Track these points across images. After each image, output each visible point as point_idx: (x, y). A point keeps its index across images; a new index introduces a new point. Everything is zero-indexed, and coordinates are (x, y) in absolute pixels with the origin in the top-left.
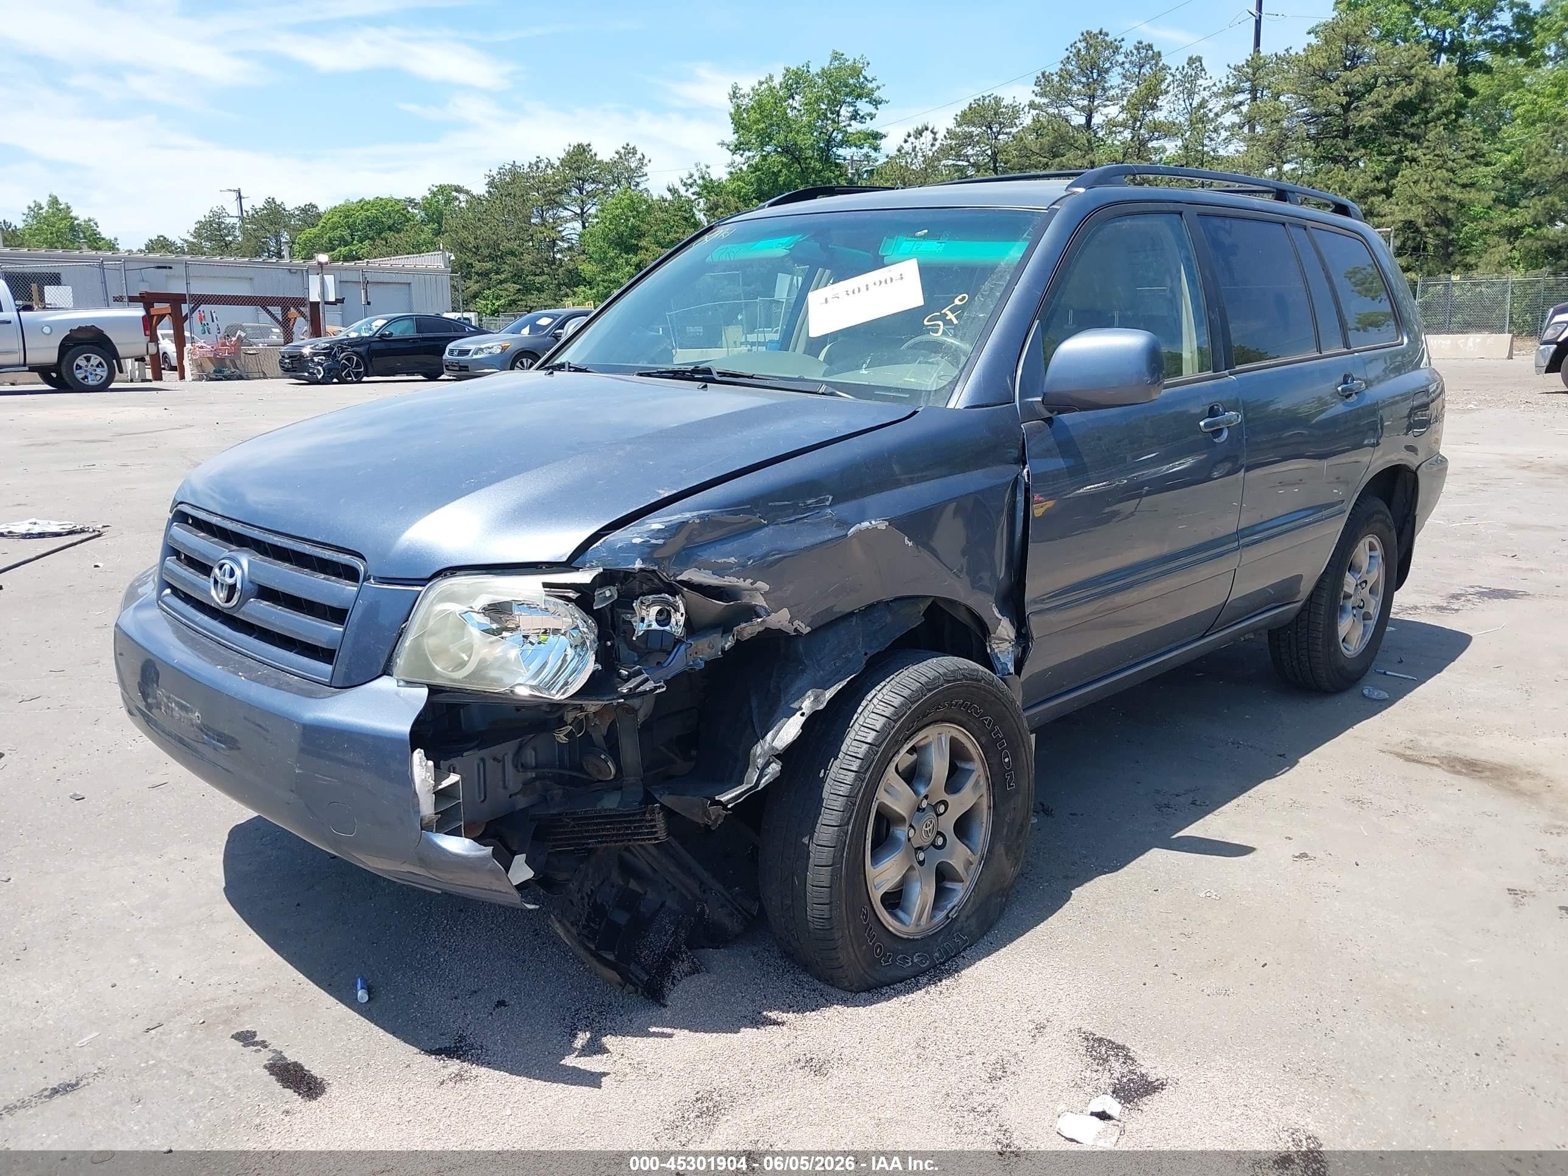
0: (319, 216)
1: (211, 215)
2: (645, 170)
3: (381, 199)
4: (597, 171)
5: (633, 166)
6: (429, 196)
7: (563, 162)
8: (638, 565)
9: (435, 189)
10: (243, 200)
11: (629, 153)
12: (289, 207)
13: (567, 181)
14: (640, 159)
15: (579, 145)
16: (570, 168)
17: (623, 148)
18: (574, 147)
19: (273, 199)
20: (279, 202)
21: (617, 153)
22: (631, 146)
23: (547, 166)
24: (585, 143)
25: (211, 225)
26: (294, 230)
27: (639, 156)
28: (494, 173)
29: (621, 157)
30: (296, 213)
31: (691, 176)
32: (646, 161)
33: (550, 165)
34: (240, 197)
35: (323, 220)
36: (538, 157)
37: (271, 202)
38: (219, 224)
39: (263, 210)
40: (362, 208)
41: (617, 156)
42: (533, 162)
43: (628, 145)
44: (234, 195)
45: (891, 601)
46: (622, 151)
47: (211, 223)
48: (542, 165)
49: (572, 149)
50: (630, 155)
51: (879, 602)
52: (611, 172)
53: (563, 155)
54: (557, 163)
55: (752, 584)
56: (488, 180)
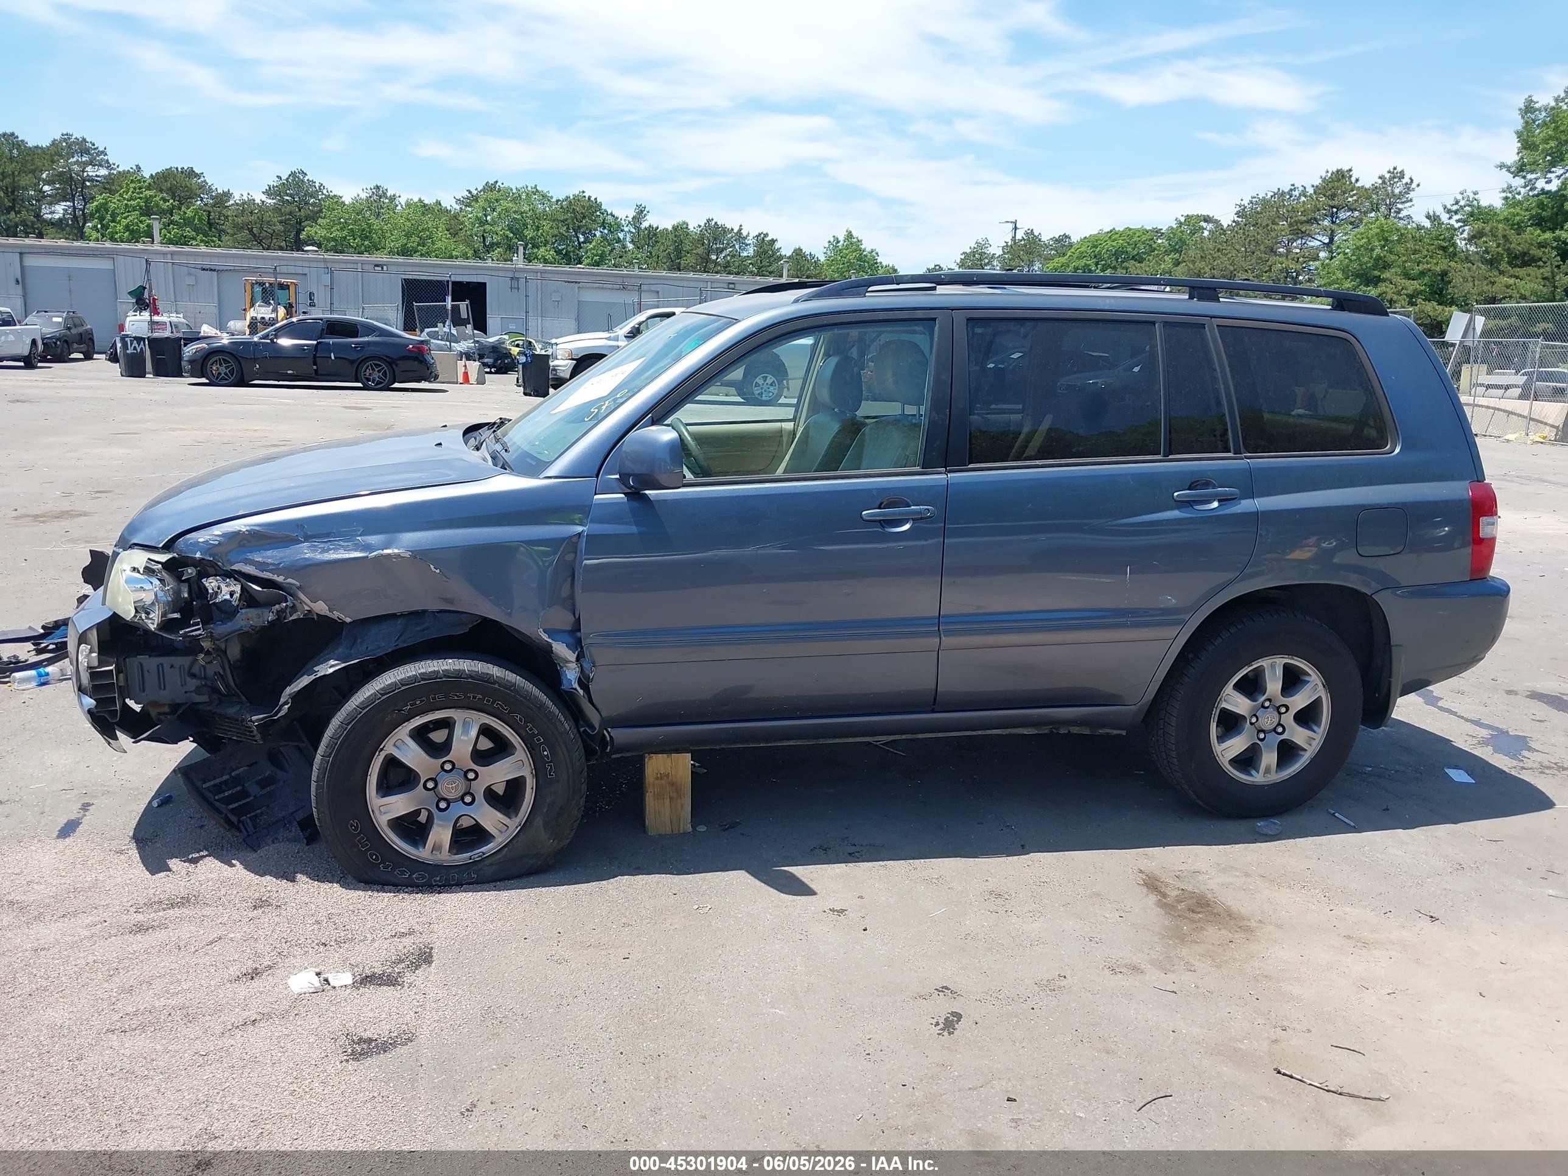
0: (1071, 245)
1: (976, 246)
2: (1411, 195)
3: (1130, 229)
4: (1355, 198)
5: (1397, 191)
6: (1175, 226)
7: (1317, 189)
8: (198, 555)
9: (1182, 219)
10: (1017, 231)
11: (1394, 178)
12: (1045, 238)
13: (1319, 210)
14: (1407, 184)
15: (1338, 171)
16: (1324, 195)
17: (1389, 172)
18: (1333, 173)
19: (1032, 230)
20: (1036, 234)
21: (1380, 178)
22: (1399, 169)
23: (1300, 195)
24: (1346, 168)
25: (974, 256)
26: (1045, 259)
27: (1406, 180)
28: (1246, 202)
29: (1384, 182)
30: (1051, 243)
31: (1457, 203)
32: (1414, 185)
33: (1304, 193)
34: (1016, 228)
35: (1073, 250)
36: (1293, 185)
37: (1030, 233)
38: (981, 254)
39: (1021, 241)
40: (1110, 237)
41: (1380, 181)
42: (1286, 191)
43: (1395, 169)
44: (1011, 226)
45: (438, 612)
46: (1387, 176)
47: (973, 253)
48: (1296, 193)
49: (1329, 175)
50: (1396, 180)
51: (424, 612)
52: (1369, 198)
53: (1317, 182)
54: (1311, 191)
55: (284, 580)
56: (1238, 209)
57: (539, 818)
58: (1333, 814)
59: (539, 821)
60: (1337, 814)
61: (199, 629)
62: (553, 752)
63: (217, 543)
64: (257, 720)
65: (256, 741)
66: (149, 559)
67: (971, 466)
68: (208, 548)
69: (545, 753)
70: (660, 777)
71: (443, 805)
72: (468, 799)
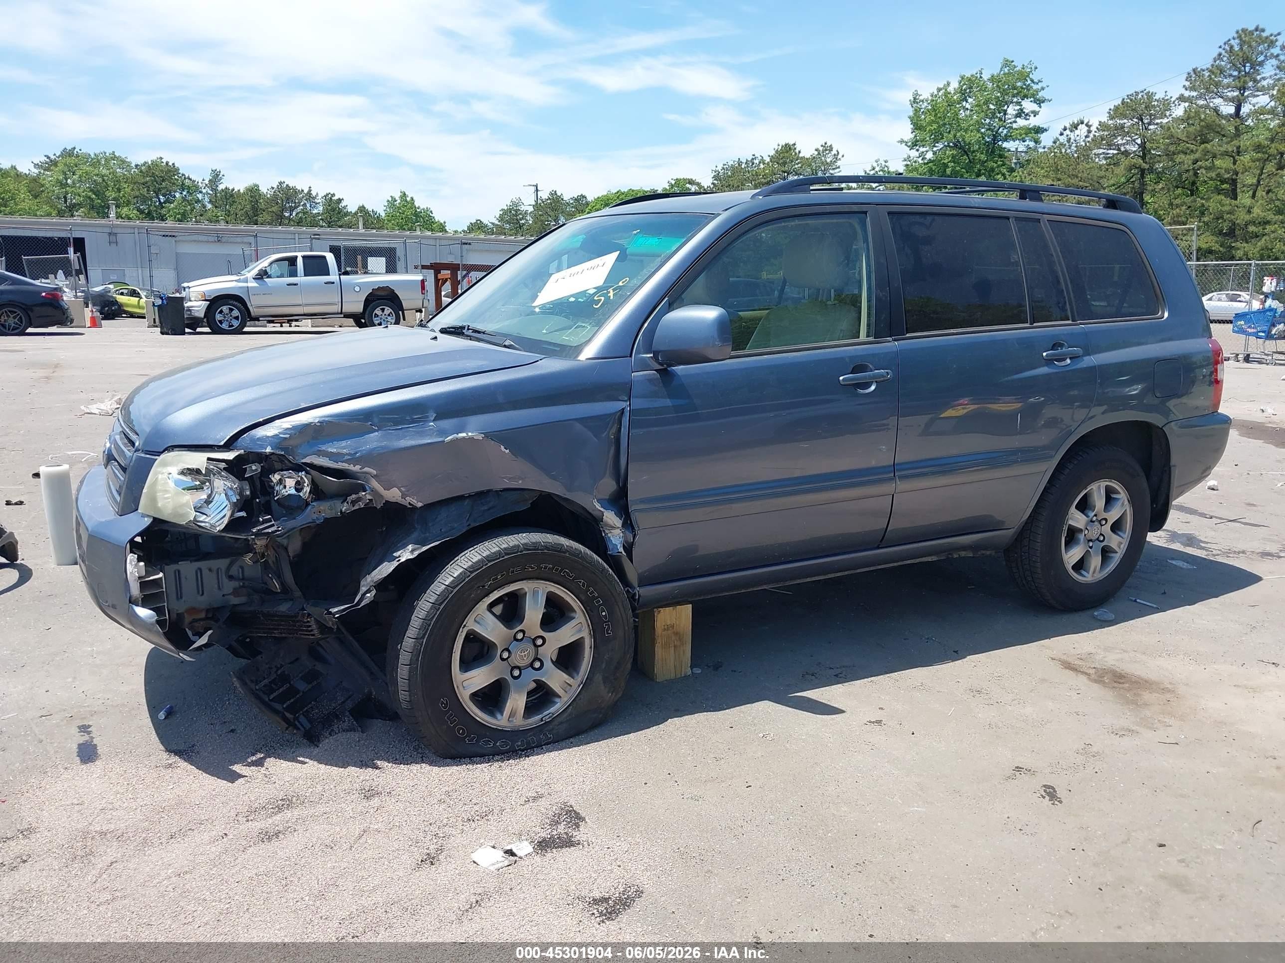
0: (587, 204)
1: (511, 204)
2: (839, 163)
3: (633, 191)
4: (800, 165)
5: (828, 160)
6: (668, 188)
7: (772, 158)
8: (268, 450)
9: (673, 182)
10: (539, 192)
11: (826, 150)
12: (566, 197)
13: (775, 175)
14: (835, 155)
15: (786, 145)
16: (778, 163)
17: (822, 146)
18: (782, 146)
19: (555, 191)
20: (559, 194)
21: (816, 150)
22: (829, 144)
23: (760, 163)
24: (791, 143)
25: (511, 212)
26: (568, 215)
27: (834, 152)
28: (719, 168)
29: (819, 154)
30: (571, 202)
31: (874, 169)
32: (840, 156)
33: (762, 161)
34: (537, 190)
35: (589, 207)
36: (754, 155)
37: (554, 193)
38: (516, 211)
39: (548, 200)
40: (618, 197)
41: (816, 153)
42: (749, 159)
43: (826, 144)
44: (533, 189)
45: (501, 491)
46: (821, 149)
47: (510, 210)
48: (757, 161)
49: (780, 147)
50: (827, 152)
51: (489, 491)
52: (810, 165)
53: (772, 153)
54: (768, 160)
55: (360, 469)
56: (714, 174)
57: (598, 675)
58: (1135, 601)
59: (598, 677)
60: (1138, 600)
61: (273, 525)
62: (611, 613)
63: (287, 436)
64: (337, 612)
65: (313, 635)
66: (209, 459)
67: (908, 335)
68: (277, 441)
69: (604, 614)
70: (667, 628)
71: (516, 673)
72: (537, 665)
